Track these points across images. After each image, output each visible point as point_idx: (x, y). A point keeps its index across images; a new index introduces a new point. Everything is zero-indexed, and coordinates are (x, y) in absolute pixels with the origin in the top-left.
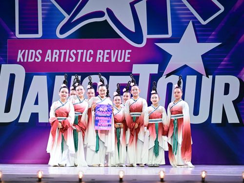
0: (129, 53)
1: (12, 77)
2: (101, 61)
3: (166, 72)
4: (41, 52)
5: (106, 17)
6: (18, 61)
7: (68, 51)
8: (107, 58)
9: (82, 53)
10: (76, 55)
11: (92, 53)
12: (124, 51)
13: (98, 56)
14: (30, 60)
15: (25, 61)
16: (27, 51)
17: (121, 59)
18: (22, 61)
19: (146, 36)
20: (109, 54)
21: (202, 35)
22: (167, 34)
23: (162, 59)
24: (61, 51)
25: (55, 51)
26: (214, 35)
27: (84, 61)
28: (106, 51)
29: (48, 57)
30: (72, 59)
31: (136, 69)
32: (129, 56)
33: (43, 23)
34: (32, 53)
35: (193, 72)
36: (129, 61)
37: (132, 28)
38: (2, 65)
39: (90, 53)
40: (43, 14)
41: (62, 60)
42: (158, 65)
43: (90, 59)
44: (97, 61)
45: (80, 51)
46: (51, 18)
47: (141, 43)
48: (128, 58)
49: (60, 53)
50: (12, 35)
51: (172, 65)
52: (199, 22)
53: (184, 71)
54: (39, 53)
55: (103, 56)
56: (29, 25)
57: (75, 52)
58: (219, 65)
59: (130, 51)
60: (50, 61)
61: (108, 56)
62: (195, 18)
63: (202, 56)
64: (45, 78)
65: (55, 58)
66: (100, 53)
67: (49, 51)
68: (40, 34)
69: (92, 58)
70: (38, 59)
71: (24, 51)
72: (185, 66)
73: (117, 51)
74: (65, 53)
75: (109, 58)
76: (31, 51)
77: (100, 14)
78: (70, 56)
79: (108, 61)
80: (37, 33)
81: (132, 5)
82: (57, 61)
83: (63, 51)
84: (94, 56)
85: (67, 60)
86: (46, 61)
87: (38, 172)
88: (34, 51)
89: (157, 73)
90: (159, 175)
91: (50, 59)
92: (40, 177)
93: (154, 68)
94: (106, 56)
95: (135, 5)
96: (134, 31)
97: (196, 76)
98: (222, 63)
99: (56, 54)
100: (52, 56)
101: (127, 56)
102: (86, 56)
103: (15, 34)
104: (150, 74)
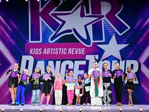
0: (84, 50)
1: (28, 61)
2: (70, 53)
3: (102, 59)
4: (41, 50)
5: (73, 32)
6: (30, 54)
7: (54, 49)
8: (73, 52)
9: (61, 50)
10: (58, 51)
11: (66, 50)
12: (81, 49)
13: (69, 51)
14: (36, 54)
15: (34, 54)
16: (35, 49)
17: (80, 52)
18: (32, 54)
19: (92, 41)
20: (74, 50)
21: (119, 41)
22: (103, 40)
23: (100, 52)
24: (51, 49)
25: (48, 49)
26: (125, 41)
27: (62, 53)
28: (73, 49)
29: (45, 52)
30: (57, 53)
31: (88, 57)
32: (84, 51)
33: (42, 35)
34: (37, 50)
35: (115, 59)
36: (84, 53)
37: (85, 37)
38: (23, 56)
39: (65, 50)
40: (42, 31)
41: (51, 54)
42: (98, 55)
43: (65, 53)
45: (60, 49)
46: (46, 33)
47: (90, 44)
48: (84, 52)
49: (51, 50)
50: (27, 42)
51: (105, 55)
52: (118, 34)
53: (111, 58)
54: (40, 50)
55: (71, 51)
56: (36, 37)
57: (58, 49)
58: (128, 55)
59: (85, 49)
60: (46, 54)
61: (74, 51)
62: (116, 32)
63: (120, 51)
64: (43, 62)
65: (48, 52)
66: (70, 50)
67: (45, 49)
68: (41, 41)
69: (66, 52)
70: (40, 53)
71: (33, 49)
72: (112, 56)
73: (78, 49)
74: (53, 50)
75: (74, 52)
76: (36, 49)
77: (70, 31)
78: (55, 51)
79: (74, 54)
80: (39, 40)
81: (85, 26)
82: (49, 54)
83: (52, 49)
84: (67, 51)
85: (54, 54)
86: (44, 54)
87: (40, 108)
88: (38, 49)
90: (99, 109)
92: (41, 111)
94: (73, 51)
95: (87, 27)
96: (86, 39)
97: (117, 61)
98: (130, 54)
99: (49, 50)
100: (47, 51)
101: (83, 51)
102: (63, 51)
103: (29, 41)
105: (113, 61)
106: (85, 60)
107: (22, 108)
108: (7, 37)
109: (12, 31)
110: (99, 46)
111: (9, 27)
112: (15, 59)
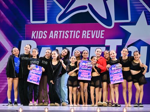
0: (103, 32)
2: (85, 37)
3: (127, 44)
5: (88, 10)
6: (32, 38)
7: (64, 31)
8: (89, 36)
9: (73, 33)
10: (69, 34)
11: (79, 33)
12: (99, 31)
14: (39, 38)
15: (37, 38)
16: (38, 32)
17: (98, 36)
18: (35, 38)
19: (114, 21)
20: (90, 33)
22: (128, 19)
23: (125, 35)
24: (59, 31)
25: (55, 32)
27: (74, 37)
28: (88, 31)
29: (51, 35)
30: (67, 36)
31: (108, 42)
32: (103, 34)
33: (48, 14)
34: (41, 33)
35: (145, 44)
36: (103, 37)
38: (22, 41)
39: (78, 32)
40: (48, 8)
41: (60, 38)
42: (122, 40)
43: (78, 36)
44: (83, 37)
45: (71, 32)
46: (53, 11)
47: (111, 25)
48: (103, 36)
49: (59, 33)
50: (28, 22)
51: (131, 40)
53: (139, 44)
54: (45, 33)
55: (86, 34)
56: (39, 16)
57: (68, 32)
59: (104, 31)
60: (52, 38)
61: (89, 34)
62: (146, 9)
65: (56, 36)
66: (84, 33)
67: (52, 32)
68: (46, 21)
70: (45, 37)
71: (35, 32)
72: (140, 40)
73: (95, 31)
74: (62, 33)
75: (90, 36)
76: (40, 32)
77: (84, 7)
78: (65, 35)
79: (89, 37)
80: (44, 20)
81: (105, 1)
82: (57, 38)
83: (61, 32)
84: (81, 34)
85: (63, 38)
86: (49, 38)
87: (45, 109)
88: (42, 32)
89: (121, 45)
91: (52, 37)
93: (119, 42)
94: (88, 34)
96: (106, 18)
97: (147, 47)
99: (56, 34)
100: (54, 35)
101: (102, 34)
103: (30, 21)
104: (117, 46)
105: (141, 47)
106: (104, 46)
107: (21, 109)
108: (1, 15)
109: (8, 8)
110: (123, 27)
111: (3, 3)
112: (12, 45)
